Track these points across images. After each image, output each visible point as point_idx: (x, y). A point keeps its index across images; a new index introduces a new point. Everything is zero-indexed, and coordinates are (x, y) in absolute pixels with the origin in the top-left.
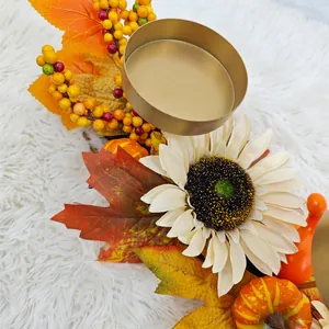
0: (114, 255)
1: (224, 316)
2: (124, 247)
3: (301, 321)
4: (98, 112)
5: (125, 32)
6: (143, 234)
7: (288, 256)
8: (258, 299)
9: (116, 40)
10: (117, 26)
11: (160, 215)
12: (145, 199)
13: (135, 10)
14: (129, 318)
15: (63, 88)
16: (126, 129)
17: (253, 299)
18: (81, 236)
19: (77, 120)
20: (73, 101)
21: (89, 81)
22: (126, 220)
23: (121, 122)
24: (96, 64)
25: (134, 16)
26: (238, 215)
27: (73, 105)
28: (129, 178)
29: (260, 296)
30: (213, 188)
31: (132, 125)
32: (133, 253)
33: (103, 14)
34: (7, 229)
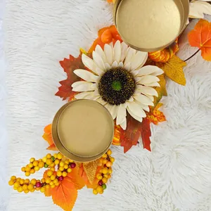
11: (146, 112)
12: (141, 121)
26: (126, 75)
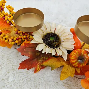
0: (38, 69)
1: (70, 66)
2: (38, 66)
3: (85, 55)
4: (15, 39)
5: (11, 19)
6: (41, 60)
7: (74, 44)
8: (74, 56)
9: (10, 22)
10: (8, 19)
13: (10, 14)
14: (49, 82)
15: (4, 38)
16: (23, 40)
17: (73, 57)
18: (27, 70)
19: (11, 43)
20: (8, 39)
21: (9, 34)
22: (35, 59)
23: (21, 39)
24: (8, 30)
25: (11, 15)
26: (58, 42)
27: (8, 40)
28: (30, 49)
29: (74, 55)
30: (49, 40)
31: (24, 38)
32: (42, 66)
33: (4, 18)
34: (9, 80)
